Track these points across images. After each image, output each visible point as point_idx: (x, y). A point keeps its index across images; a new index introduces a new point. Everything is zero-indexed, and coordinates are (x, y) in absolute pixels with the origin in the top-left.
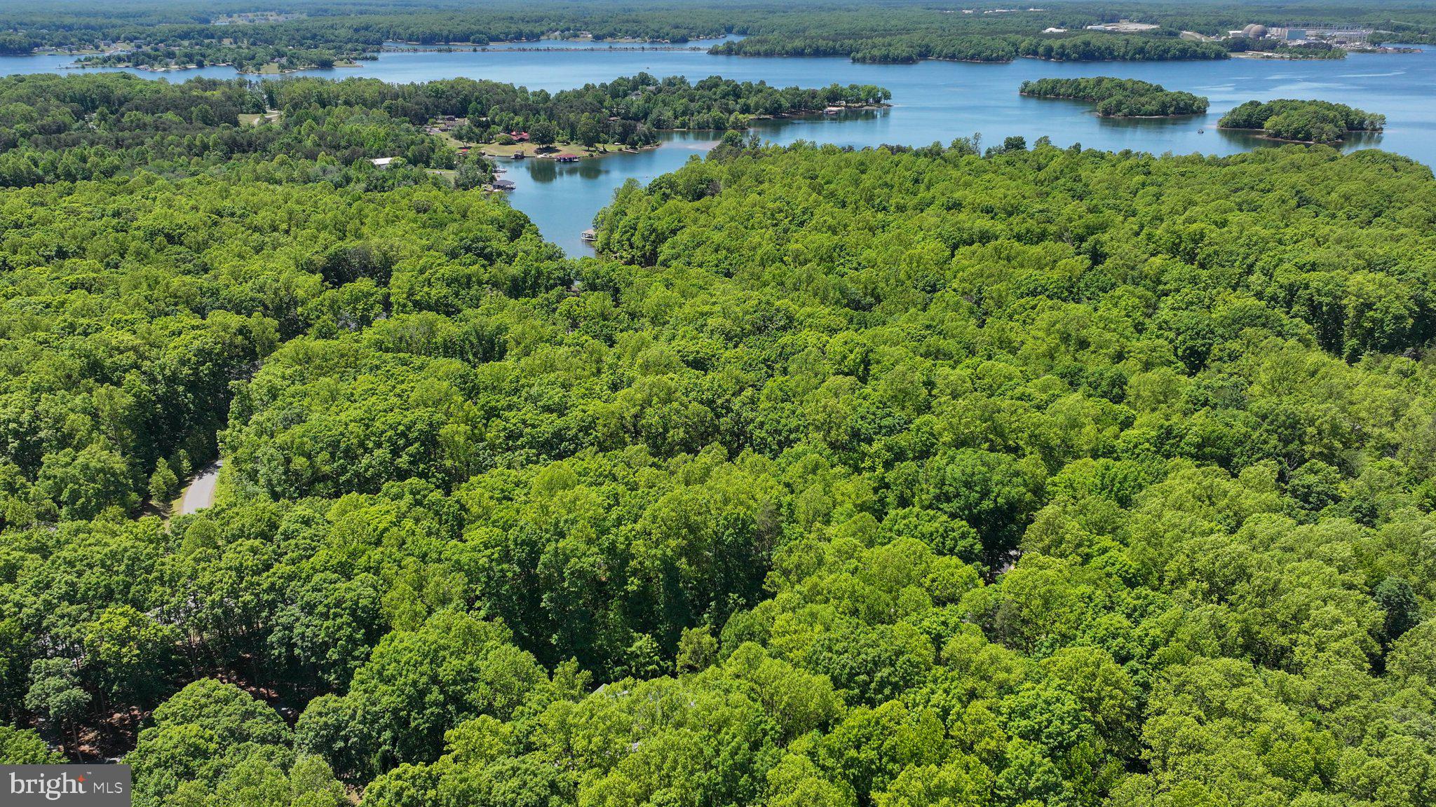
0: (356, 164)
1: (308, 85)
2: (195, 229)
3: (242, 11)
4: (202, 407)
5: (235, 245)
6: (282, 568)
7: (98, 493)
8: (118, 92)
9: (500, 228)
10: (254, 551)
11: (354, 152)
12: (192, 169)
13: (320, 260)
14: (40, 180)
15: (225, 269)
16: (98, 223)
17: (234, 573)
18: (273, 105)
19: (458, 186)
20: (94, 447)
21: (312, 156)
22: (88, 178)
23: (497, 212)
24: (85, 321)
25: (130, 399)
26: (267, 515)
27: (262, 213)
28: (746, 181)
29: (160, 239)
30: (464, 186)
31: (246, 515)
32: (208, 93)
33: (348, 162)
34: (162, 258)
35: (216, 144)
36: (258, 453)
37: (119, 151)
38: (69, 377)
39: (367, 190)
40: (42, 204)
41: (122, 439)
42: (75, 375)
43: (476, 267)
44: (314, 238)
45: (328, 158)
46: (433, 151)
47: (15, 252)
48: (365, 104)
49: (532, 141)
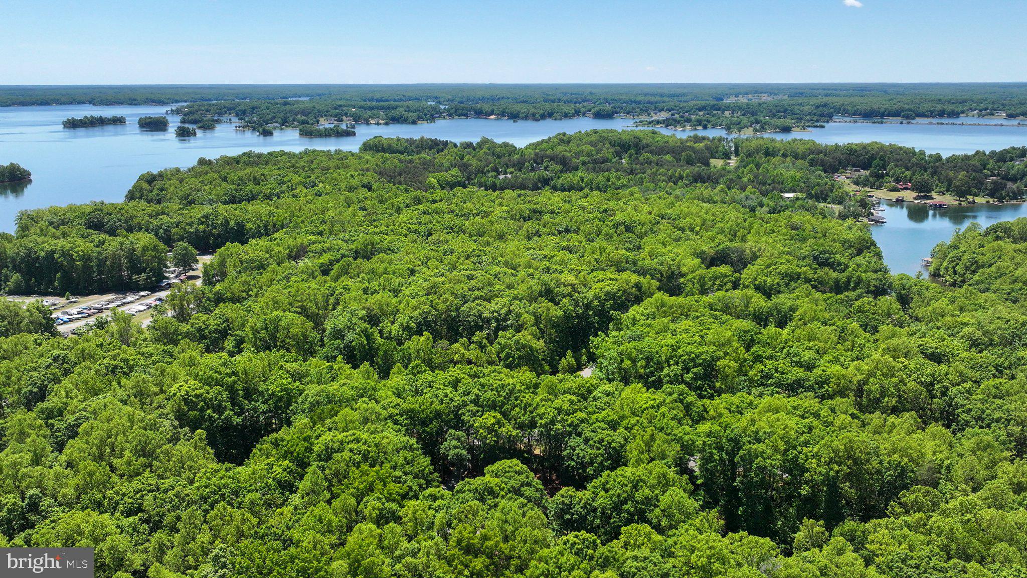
0: (770, 195)
1: (763, 142)
8: (645, 142)
11: (774, 188)
13: (710, 252)
16: (591, 215)
18: (737, 154)
19: (839, 217)
21: (743, 188)
27: (687, 219)
29: (622, 228)
32: (697, 144)
33: (765, 194)
34: (619, 239)
35: (687, 176)
37: (630, 176)
40: (569, 202)
44: (713, 238)
45: (752, 190)
46: (832, 191)
47: (544, 227)
48: (796, 157)
49: (912, 190)
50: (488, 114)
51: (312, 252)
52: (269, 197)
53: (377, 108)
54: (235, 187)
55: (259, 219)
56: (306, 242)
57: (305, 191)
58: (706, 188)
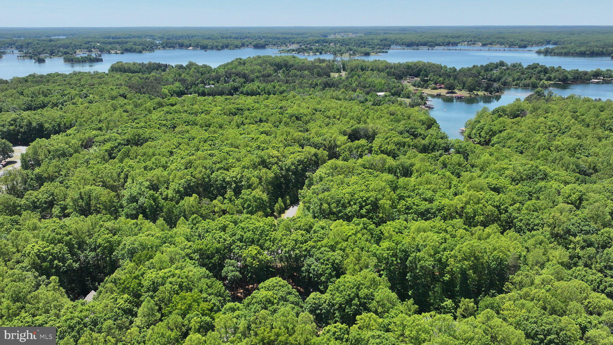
0: (370, 94)
1: (358, 62)
2: (306, 115)
3: (340, 32)
4: (297, 181)
5: (319, 123)
6: (311, 243)
7: (256, 206)
8: (290, 63)
9: (423, 124)
10: (302, 235)
11: (371, 89)
12: (310, 93)
13: (349, 131)
14: (259, 94)
15: (314, 131)
16: (274, 111)
17: (294, 242)
18: (344, 70)
19: (410, 105)
20: (257, 190)
21: (354, 90)
22: (274, 94)
23: (423, 118)
24: (263, 145)
25: (272, 175)
26: (309, 223)
27: (331, 111)
28: (540, 112)
29: (294, 118)
30: (412, 106)
31: (302, 222)
32: (321, 64)
33: (368, 93)
34: (293, 125)
35: (320, 84)
36: (311, 201)
37: (287, 85)
38: (255, 164)
39: (373, 105)
40: (258, 102)
41: (268, 189)
42: (256, 164)
43: (408, 139)
44: (348, 122)
45: (360, 91)
46: (402, 90)
47: (246, 119)
48: (379, 70)
49: (445, 88)
50: (188, 46)
51: (97, 142)
52: (56, 105)
53: (114, 43)
54: (30, 99)
55: (54, 120)
56: (92, 136)
57: (81, 100)
58: (334, 91)
